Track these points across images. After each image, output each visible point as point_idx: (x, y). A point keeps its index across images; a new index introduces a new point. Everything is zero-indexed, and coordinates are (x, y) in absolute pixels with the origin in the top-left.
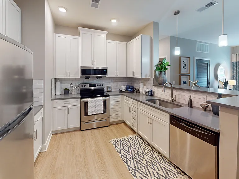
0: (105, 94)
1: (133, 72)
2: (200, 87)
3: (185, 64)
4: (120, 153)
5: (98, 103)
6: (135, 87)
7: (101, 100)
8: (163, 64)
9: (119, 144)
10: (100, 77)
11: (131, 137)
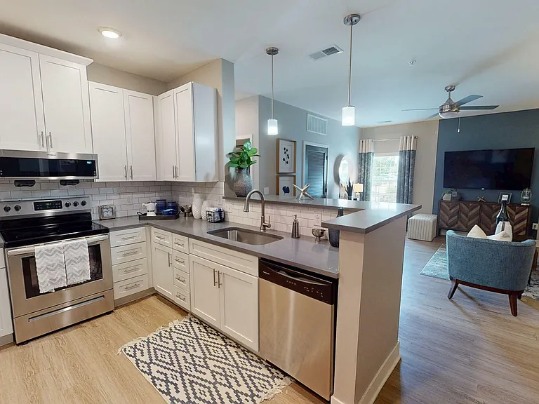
0: (94, 228)
1: (175, 169)
2: (311, 198)
3: (287, 153)
4: (150, 373)
5: (73, 254)
6: (182, 204)
7: (82, 245)
8: (245, 153)
9: (145, 351)
10: (77, 181)
11: (175, 327)
